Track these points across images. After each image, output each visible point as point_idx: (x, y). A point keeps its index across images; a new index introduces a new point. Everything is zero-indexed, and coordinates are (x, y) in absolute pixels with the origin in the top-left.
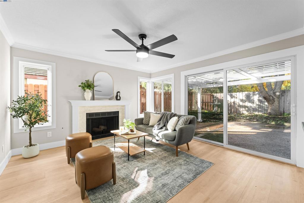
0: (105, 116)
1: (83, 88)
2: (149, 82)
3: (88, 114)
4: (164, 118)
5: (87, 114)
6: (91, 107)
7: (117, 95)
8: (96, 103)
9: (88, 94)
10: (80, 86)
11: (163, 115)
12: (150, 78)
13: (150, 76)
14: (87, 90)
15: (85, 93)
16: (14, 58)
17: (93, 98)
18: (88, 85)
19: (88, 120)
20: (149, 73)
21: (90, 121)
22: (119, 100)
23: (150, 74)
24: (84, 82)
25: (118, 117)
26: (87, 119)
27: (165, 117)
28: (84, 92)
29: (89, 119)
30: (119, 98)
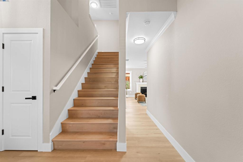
1: (140, 78)
5: (141, 87)
6: (142, 85)
8: (144, 83)
9: (141, 80)
14: (141, 79)
15: (140, 80)
17: (143, 82)
19: (141, 89)
21: (142, 90)
24: (140, 76)
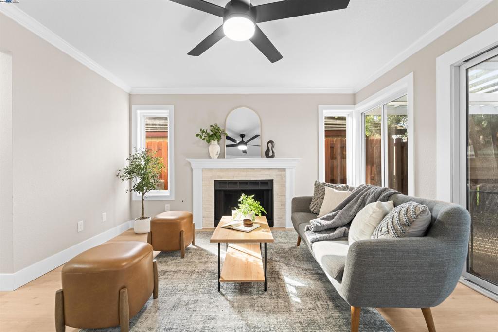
0: (258, 188)
2: (350, 115)
3: (217, 183)
4: (356, 202)
5: (215, 182)
6: (221, 170)
7: (268, 149)
10: (197, 135)
11: (357, 193)
12: (354, 105)
13: (353, 99)
14: (213, 141)
16: (133, 107)
17: (223, 155)
18: (215, 134)
20: (351, 92)
21: (222, 194)
22: (272, 157)
23: (354, 96)
25: (272, 190)
26: (216, 191)
27: (359, 198)
28: (209, 146)
29: (220, 190)
30: (271, 154)
